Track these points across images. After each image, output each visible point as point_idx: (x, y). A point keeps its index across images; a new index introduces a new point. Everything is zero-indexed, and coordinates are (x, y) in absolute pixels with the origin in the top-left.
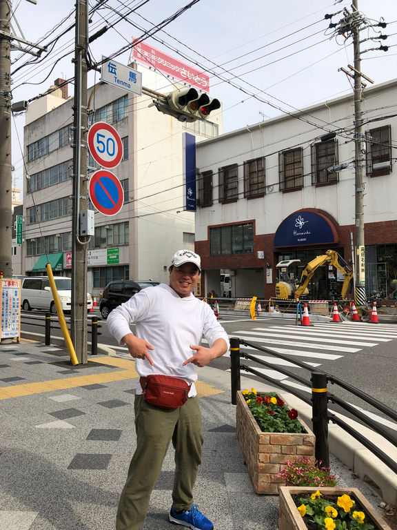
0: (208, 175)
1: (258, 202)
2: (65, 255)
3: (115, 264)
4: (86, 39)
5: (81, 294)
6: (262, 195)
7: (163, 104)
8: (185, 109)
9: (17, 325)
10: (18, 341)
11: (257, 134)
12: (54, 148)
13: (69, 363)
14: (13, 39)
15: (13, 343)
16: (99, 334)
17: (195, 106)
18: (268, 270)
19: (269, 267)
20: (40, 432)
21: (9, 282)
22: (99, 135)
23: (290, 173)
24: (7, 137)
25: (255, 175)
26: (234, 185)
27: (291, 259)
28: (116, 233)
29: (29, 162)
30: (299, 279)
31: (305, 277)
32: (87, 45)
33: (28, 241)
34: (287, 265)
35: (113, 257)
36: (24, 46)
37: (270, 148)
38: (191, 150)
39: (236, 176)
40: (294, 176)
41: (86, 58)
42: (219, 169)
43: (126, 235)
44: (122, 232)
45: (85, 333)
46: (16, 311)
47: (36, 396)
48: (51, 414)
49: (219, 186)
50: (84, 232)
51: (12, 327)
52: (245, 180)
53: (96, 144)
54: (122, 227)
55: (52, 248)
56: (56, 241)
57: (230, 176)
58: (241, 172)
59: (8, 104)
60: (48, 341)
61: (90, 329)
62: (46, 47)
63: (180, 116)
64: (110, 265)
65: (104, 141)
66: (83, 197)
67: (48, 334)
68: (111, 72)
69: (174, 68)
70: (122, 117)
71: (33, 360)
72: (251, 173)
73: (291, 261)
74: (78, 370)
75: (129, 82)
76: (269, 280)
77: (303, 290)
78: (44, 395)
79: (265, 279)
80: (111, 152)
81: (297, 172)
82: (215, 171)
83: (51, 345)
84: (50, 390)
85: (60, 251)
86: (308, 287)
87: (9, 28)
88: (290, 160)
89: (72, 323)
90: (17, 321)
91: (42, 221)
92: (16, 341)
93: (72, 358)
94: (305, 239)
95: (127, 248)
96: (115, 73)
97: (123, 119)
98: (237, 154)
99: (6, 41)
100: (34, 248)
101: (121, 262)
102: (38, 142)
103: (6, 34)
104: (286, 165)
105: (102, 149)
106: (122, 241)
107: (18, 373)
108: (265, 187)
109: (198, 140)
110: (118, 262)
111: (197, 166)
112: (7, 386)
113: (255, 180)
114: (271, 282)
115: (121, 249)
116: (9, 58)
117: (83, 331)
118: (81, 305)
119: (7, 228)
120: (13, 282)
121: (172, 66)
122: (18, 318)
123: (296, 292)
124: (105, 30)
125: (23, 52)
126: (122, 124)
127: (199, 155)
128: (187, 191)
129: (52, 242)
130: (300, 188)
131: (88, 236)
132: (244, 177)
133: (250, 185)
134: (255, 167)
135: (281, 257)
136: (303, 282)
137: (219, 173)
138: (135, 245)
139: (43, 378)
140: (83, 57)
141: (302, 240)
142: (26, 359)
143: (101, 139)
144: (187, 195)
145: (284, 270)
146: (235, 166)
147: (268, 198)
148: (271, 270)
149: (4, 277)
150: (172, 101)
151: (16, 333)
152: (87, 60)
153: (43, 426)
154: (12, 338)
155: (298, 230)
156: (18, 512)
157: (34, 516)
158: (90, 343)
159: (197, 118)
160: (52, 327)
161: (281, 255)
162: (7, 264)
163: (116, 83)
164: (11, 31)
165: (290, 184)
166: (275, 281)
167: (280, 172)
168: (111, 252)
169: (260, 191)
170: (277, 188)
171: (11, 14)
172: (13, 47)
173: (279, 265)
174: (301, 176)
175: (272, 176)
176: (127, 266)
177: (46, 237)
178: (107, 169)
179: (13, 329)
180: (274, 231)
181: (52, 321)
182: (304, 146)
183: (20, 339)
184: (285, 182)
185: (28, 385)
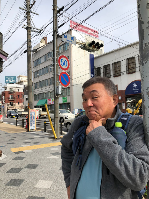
0: (99, 69)
1: (118, 78)
2: (48, 100)
3: (65, 103)
4: (57, 28)
5: (57, 114)
6: (120, 75)
7: (83, 47)
8: (91, 48)
9: (35, 125)
10: (35, 131)
11: (117, 53)
12: (43, 62)
13: (54, 138)
14: (32, 28)
15: (34, 131)
16: (63, 128)
17: (94, 47)
18: (123, 104)
19: (123, 103)
20: (49, 159)
21: (32, 110)
22: (62, 60)
23: (130, 67)
24: (30, 61)
25: (117, 68)
26: (109, 72)
27: (132, 99)
28: (66, 91)
29: (34, 67)
30: (135, 107)
31: (138, 106)
32: (57, 30)
33: (35, 95)
34: (131, 102)
35: (65, 100)
36: (35, 30)
37: (122, 57)
38: (92, 60)
39: (110, 69)
40: (132, 68)
41: (57, 34)
42: (103, 66)
43: (69, 92)
44: (68, 91)
45: (59, 128)
46: (34, 120)
47: (45, 148)
48: (51, 154)
49: (103, 72)
50: (58, 93)
51: (33, 125)
52: (113, 70)
53: (61, 63)
54: (68, 89)
55: (43, 97)
56: (44, 95)
57: (107, 68)
58: (111, 67)
59: (31, 50)
60: (45, 131)
61: (60, 126)
62: (42, 30)
63: (89, 50)
64: (64, 103)
65: (63, 61)
66: (57, 81)
67: (45, 128)
68: (65, 38)
69: (85, 30)
70: (67, 49)
71: (41, 137)
72: (115, 67)
73: (132, 100)
74: (57, 140)
75: (71, 40)
76: (124, 107)
77: (137, 111)
78: (48, 148)
79: (122, 107)
80: (66, 65)
81: (133, 66)
82: (102, 67)
83: (46, 132)
84: (49, 146)
85: (46, 98)
86: (139, 110)
87: (30, 24)
88: (130, 62)
89: (54, 124)
90: (35, 124)
91: (39, 88)
92: (34, 130)
93: (54, 136)
94: (137, 92)
95: (69, 97)
96: (67, 38)
97: (67, 50)
98: (110, 61)
99: (29, 29)
100: (37, 98)
101: (68, 102)
102: (37, 60)
103: (29, 26)
104: (129, 64)
105: (63, 64)
106: (68, 94)
107: (38, 141)
108: (121, 73)
109: (95, 56)
110: (66, 102)
111: (95, 66)
112: (35, 145)
113: (117, 70)
114: (124, 108)
115: (67, 97)
116: (30, 34)
117: (58, 127)
118: (57, 118)
119: (31, 92)
120: (33, 110)
121: (85, 29)
122: (35, 123)
123: (134, 112)
124: (63, 24)
125: (35, 32)
126: (67, 52)
127: (95, 62)
128: (91, 75)
129: (43, 95)
130: (135, 72)
131: (59, 95)
132: (113, 69)
133: (115, 72)
134: (117, 65)
135: (128, 99)
136: (137, 108)
137: (103, 68)
138: (72, 95)
139: (46, 143)
140: (56, 34)
141: (136, 92)
142: (39, 136)
143: (62, 61)
144: (91, 76)
145: (129, 104)
146: (109, 65)
147: (122, 76)
148: (124, 104)
149: (30, 109)
150: (86, 46)
151: (34, 128)
152: (57, 35)
153: (49, 157)
154: (33, 130)
155: (134, 88)
156: (47, 181)
157: (52, 182)
158: (60, 131)
159: (95, 51)
160: (47, 126)
161: (128, 98)
162: (31, 104)
163: (67, 41)
164: (31, 25)
165: (131, 71)
166: (126, 108)
167: (126, 66)
168: (64, 98)
169: (119, 74)
170: (125, 73)
171: (31, 20)
172: (32, 30)
173: (127, 102)
174: (135, 68)
175: (124, 68)
176: (70, 103)
177: (41, 93)
178: (65, 71)
179: (34, 126)
180: (125, 89)
181: (47, 123)
182: (136, 56)
183: (36, 130)
184: (129, 70)
185: (42, 145)
